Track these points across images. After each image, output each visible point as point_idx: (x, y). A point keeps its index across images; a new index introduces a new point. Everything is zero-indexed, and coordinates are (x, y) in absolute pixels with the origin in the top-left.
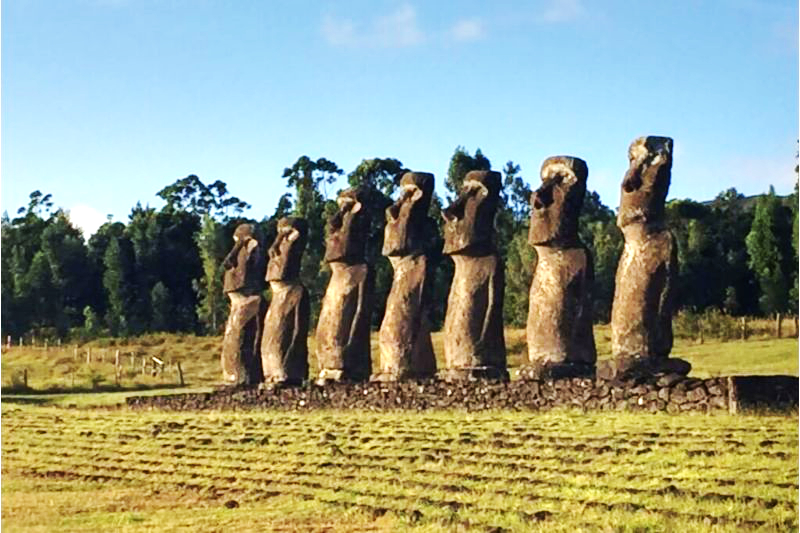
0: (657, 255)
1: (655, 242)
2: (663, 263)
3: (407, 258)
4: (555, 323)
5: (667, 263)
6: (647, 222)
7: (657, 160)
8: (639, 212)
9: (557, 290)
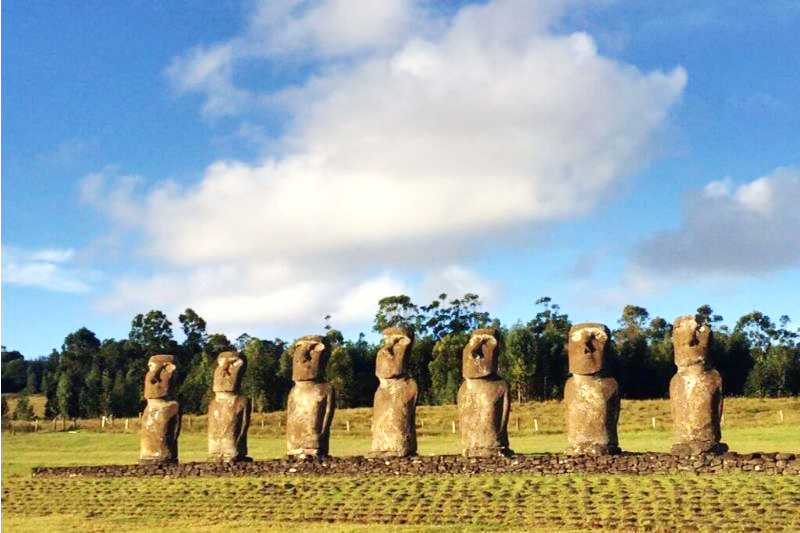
0: (714, 383)
1: (710, 376)
2: (718, 388)
3: (401, 380)
4: (602, 421)
5: (721, 389)
6: (706, 364)
7: (702, 329)
8: (700, 358)
9: (602, 402)
